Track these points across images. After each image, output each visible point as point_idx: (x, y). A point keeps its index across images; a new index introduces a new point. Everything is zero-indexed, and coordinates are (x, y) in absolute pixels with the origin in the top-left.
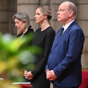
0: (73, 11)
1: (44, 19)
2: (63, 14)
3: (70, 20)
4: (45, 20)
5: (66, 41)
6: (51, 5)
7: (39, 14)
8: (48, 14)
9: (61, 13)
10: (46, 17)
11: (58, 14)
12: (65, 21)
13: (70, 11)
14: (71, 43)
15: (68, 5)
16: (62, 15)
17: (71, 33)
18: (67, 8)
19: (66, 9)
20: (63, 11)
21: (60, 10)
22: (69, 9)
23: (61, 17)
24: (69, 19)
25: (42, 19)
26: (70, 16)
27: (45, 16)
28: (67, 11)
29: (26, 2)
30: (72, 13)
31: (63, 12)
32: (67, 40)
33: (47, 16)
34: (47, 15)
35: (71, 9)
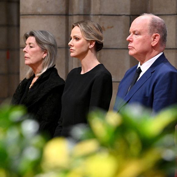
0: (159, 33)
1: (89, 49)
2: (140, 41)
3: (155, 52)
4: (90, 51)
5: (147, 96)
6: (92, 16)
7: (77, 39)
8: (97, 39)
9: (135, 38)
10: (92, 46)
11: (130, 41)
12: (143, 55)
13: (154, 35)
14: (157, 100)
15: (148, 22)
16: (137, 43)
17: (157, 80)
18: (148, 27)
19: (146, 31)
20: (139, 34)
21: (132, 34)
22: (151, 30)
23: (136, 48)
24: (152, 51)
25: (84, 49)
26: (154, 44)
27: (91, 42)
28: (147, 34)
29: (40, 11)
30: (158, 38)
31: (140, 37)
32: (148, 94)
33: (94, 43)
34: (94, 41)
35: (156, 29)
